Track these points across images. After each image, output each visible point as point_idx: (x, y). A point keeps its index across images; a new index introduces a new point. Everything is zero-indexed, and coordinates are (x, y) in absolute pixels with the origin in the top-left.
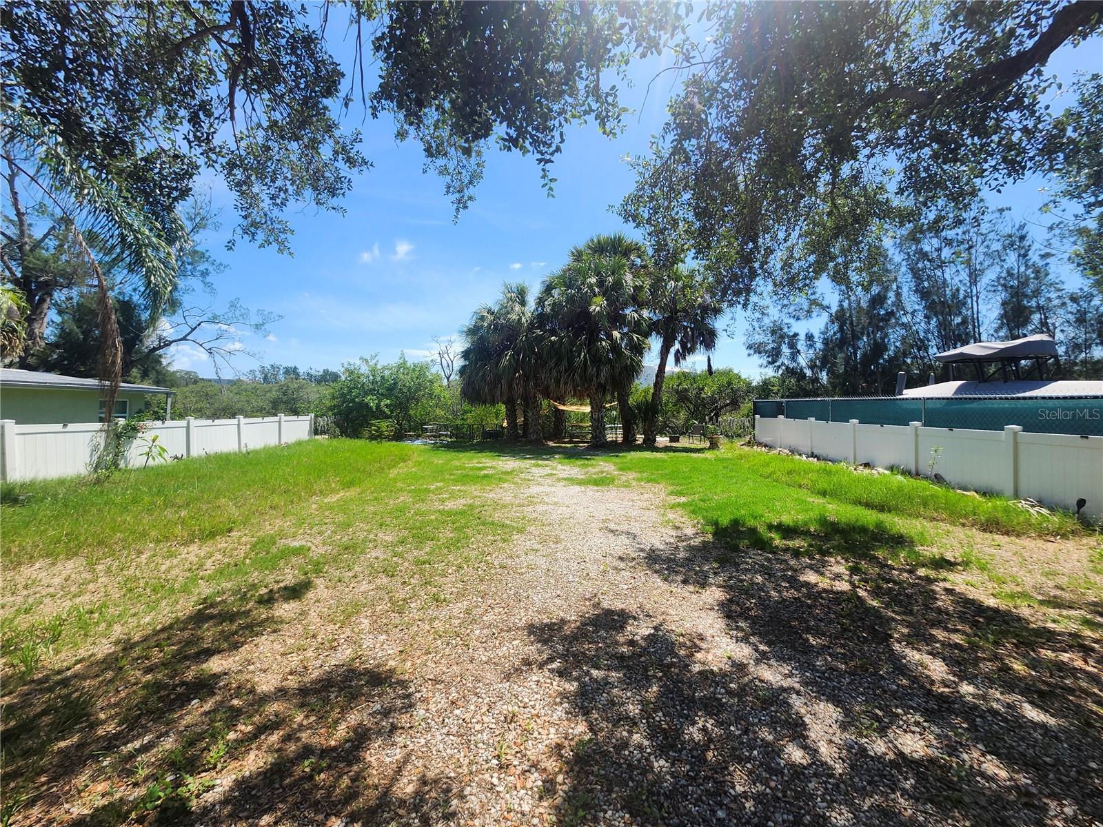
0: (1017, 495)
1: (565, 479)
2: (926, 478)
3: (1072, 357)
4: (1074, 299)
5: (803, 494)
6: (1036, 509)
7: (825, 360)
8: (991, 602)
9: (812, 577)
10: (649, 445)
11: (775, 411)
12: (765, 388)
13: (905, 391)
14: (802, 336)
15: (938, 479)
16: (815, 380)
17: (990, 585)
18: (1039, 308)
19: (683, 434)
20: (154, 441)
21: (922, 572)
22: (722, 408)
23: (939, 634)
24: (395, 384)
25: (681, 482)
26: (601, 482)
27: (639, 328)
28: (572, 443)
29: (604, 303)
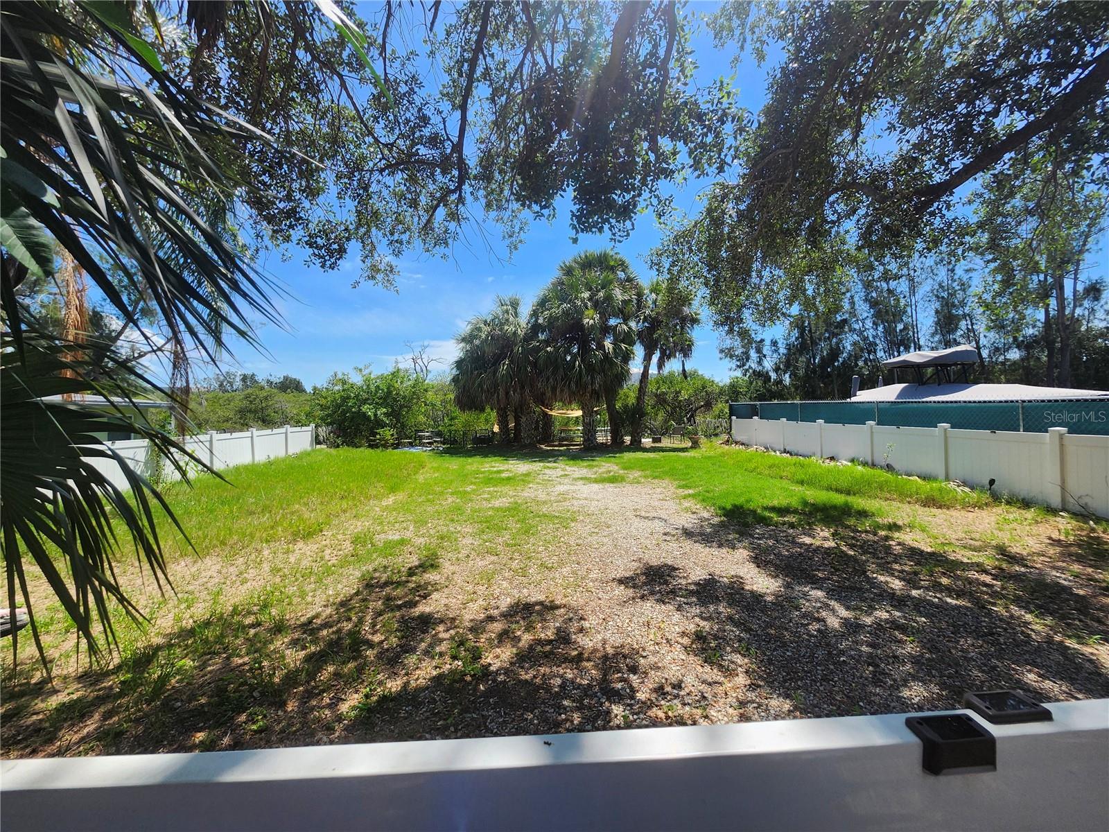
0: (947, 479)
1: (581, 479)
2: (882, 468)
3: (994, 359)
5: (785, 483)
6: (961, 488)
7: (788, 364)
8: (929, 550)
10: (636, 446)
11: (750, 413)
12: (733, 391)
13: (859, 393)
14: (767, 342)
15: (889, 468)
16: (779, 382)
17: (928, 540)
18: (965, 316)
19: (663, 434)
21: (883, 533)
22: (697, 409)
24: (389, 392)
25: (682, 477)
26: (613, 480)
27: (628, 338)
28: (563, 446)
29: (597, 317)
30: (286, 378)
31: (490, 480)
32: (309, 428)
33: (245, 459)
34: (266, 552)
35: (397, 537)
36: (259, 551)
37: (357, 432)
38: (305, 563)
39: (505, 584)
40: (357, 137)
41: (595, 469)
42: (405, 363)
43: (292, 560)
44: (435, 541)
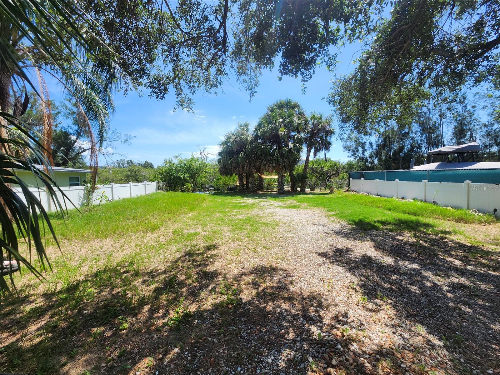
0: (468, 208)
1: (279, 206)
2: (431, 203)
3: (484, 151)
4: (485, 126)
5: (381, 210)
6: (477, 213)
7: (378, 154)
9: (400, 238)
10: (303, 192)
11: (360, 176)
12: (350, 166)
13: (414, 167)
14: (367, 143)
15: (435, 203)
16: (372, 163)
17: (466, 240)
18: (470, 129)
19: (315, 187)
20: (103, 193)
21: (440, 235)
22: (331, 176)
23: (453, 253)
24: (190, 167)
25: (328, 206)
26: (294, 207)
27: (300, 141)
28: (268, 192)
29: (286, 131)
30: (146, 162)
31: (236, 206)
32: (155, 183)
33: (127, 196)
34: (134, 237)
35: (193, 232)
36: (131, 237)
37: (176, 185)
38: (151, 243)
39: (246, 256)
40: (172, 29)
41: (285, 202)
42: (197, 155)
43: (145, 241)
44: (211, 234)
